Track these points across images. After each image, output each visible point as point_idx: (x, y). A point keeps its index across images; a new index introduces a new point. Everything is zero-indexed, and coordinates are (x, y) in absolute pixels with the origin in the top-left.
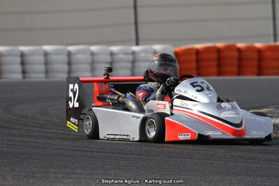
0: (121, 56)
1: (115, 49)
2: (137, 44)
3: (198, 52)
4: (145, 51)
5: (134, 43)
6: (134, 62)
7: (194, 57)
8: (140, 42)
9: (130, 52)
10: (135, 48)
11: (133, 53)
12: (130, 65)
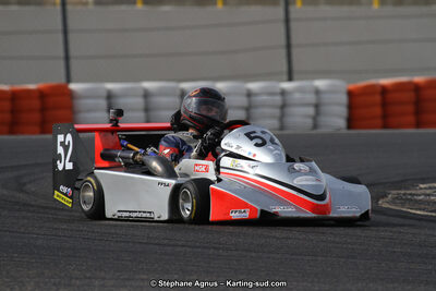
0: (265, 98)
1: (254, 86)
2: (290, 79)
3: (384, 90)
4: (301, 90)
5: (285, 77)
6: (283, 106)
7: (378, 98)
8: (295, 76)
9: (279, 91)
10: (286, 85)
11: (283, 93)
12: (277, 112)
